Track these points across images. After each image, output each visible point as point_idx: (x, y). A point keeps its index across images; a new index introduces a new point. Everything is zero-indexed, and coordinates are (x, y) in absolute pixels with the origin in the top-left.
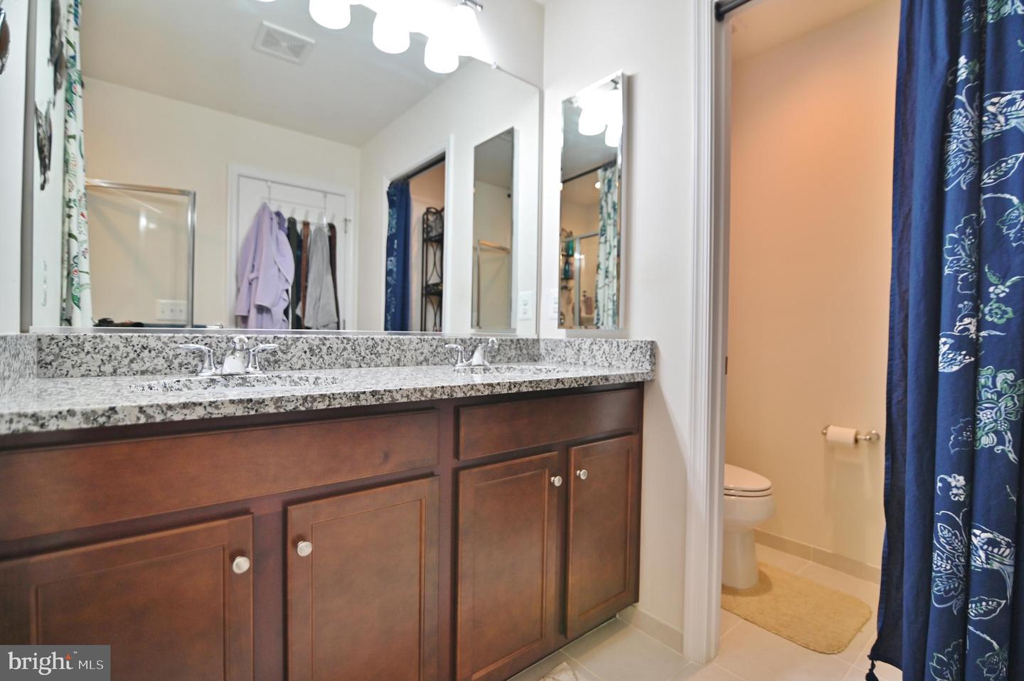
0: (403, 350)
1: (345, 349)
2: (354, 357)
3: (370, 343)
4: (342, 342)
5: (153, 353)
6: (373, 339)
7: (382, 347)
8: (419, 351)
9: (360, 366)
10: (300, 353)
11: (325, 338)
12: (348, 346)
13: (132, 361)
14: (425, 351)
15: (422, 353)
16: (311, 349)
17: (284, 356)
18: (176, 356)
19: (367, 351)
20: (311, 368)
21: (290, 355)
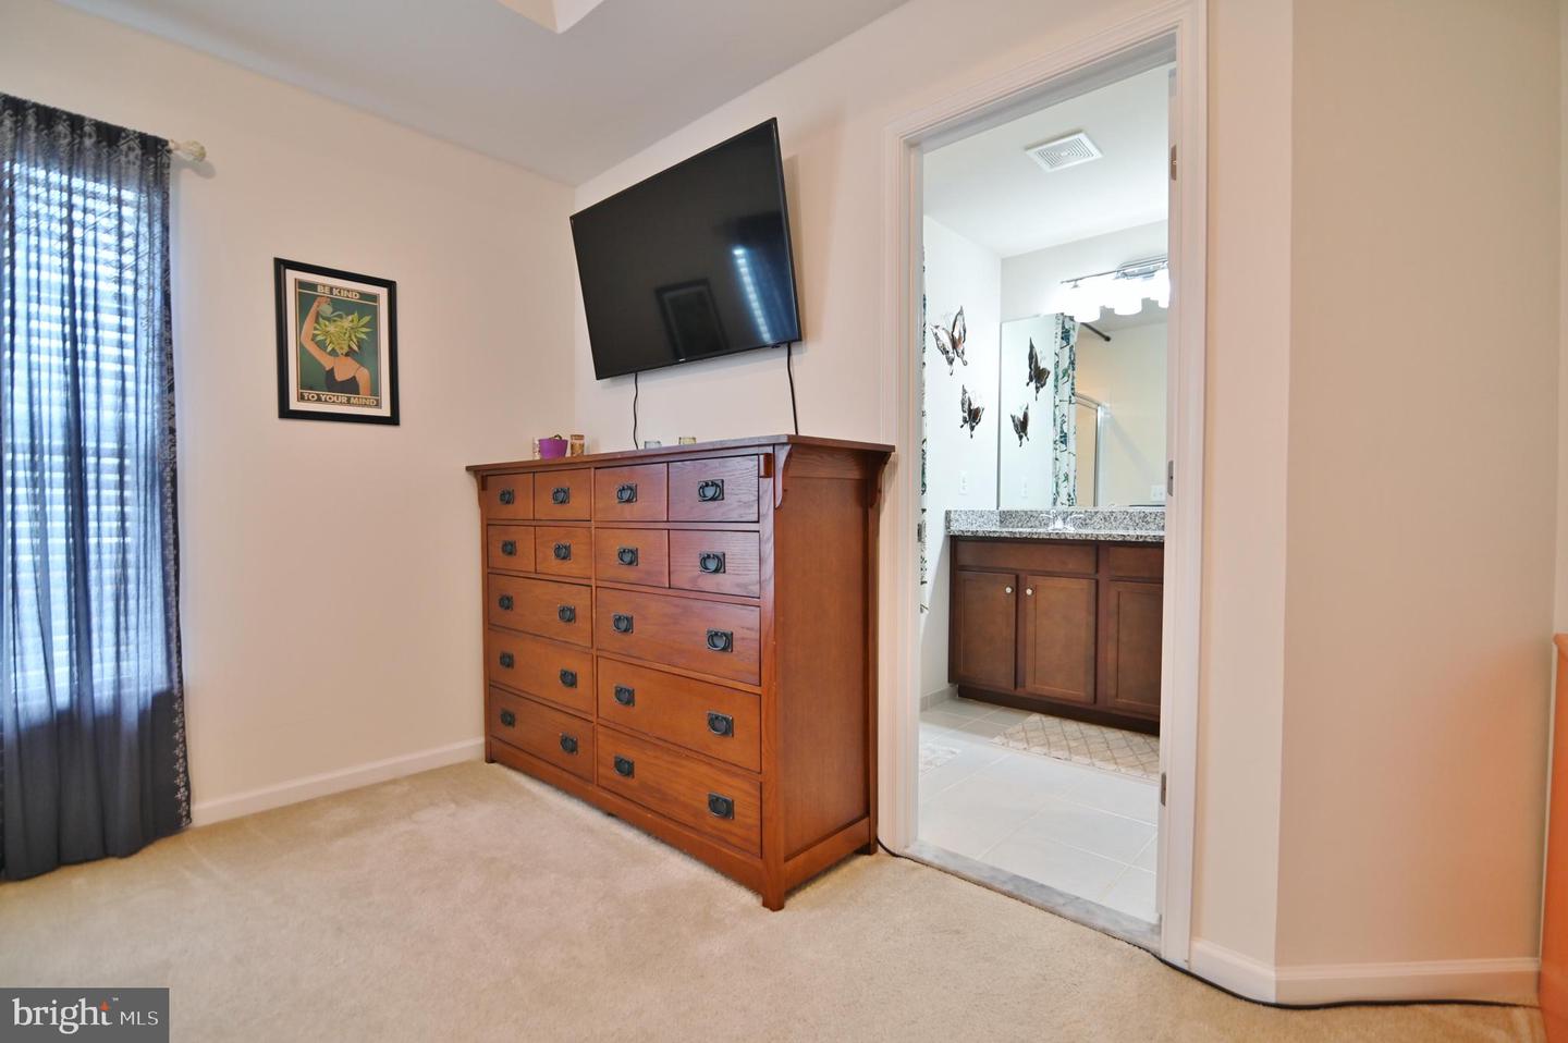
2: (1128, 524)
4: (1124, 515)
5: (1035, 518)
10: (1098, 520)
11: (1114, 513)
12: (1127, 517)
16: (1105, 518)
17: (1090, 522)
18: (1043, 519)
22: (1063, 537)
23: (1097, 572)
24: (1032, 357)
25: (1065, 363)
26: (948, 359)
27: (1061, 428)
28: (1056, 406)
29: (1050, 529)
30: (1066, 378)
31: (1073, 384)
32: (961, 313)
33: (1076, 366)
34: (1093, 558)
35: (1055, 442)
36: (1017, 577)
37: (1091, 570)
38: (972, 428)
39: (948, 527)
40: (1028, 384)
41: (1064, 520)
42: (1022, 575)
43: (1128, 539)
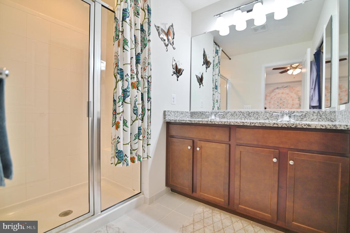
0: (259, 115)
1: (240, 115)
2: (243, 117)
3: (248, 113)
4: (240, 113)
5: (204, 115)
6: (249, 112)
7: (251, 114)
8: (265, 116)
9: (245, 119)
10: (229, 115)
11: (235, 112)
12: (241, 114)
13: (201, 116)
14: (268, 116)
15: (266, 116)
16: (232, 115)
17: (226, 116)
18: (207, 115)
19: (247, 115)
20: (232, 119)
21: (227, 116)
22: (213, 123)
23: (230, 140)
24: (204, 55)
25: (217, 61)
26: (165, 44)
27: (215, 84)
28: (213, 76)
29: (209, 119)
30: (217, 67)
31: (219, 69)
32: (172, 26)
33: (220, 64)
34: (228, 135)
35: (213, 88)
36: (193, 142)
37: (227, 140)
38: (178, 77)
39: (165, 118)
40: (203, 65)
41: (215, 115)
42: (195, 140)
43: (245, 124)
